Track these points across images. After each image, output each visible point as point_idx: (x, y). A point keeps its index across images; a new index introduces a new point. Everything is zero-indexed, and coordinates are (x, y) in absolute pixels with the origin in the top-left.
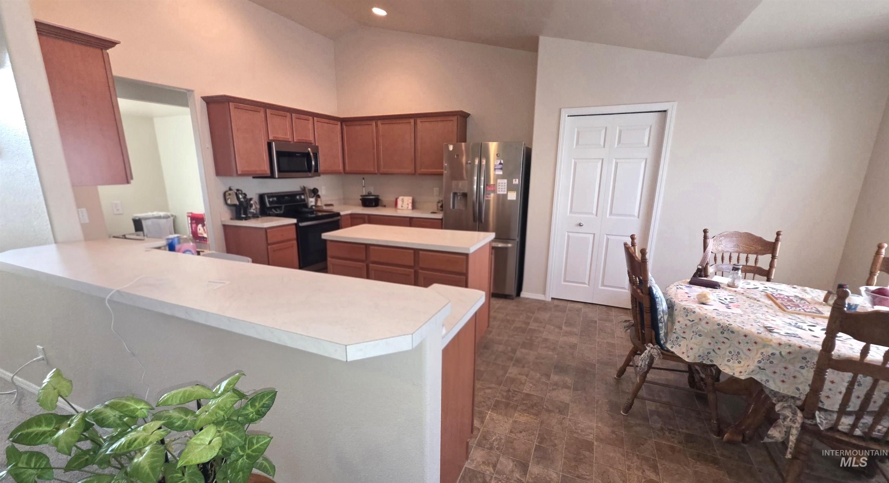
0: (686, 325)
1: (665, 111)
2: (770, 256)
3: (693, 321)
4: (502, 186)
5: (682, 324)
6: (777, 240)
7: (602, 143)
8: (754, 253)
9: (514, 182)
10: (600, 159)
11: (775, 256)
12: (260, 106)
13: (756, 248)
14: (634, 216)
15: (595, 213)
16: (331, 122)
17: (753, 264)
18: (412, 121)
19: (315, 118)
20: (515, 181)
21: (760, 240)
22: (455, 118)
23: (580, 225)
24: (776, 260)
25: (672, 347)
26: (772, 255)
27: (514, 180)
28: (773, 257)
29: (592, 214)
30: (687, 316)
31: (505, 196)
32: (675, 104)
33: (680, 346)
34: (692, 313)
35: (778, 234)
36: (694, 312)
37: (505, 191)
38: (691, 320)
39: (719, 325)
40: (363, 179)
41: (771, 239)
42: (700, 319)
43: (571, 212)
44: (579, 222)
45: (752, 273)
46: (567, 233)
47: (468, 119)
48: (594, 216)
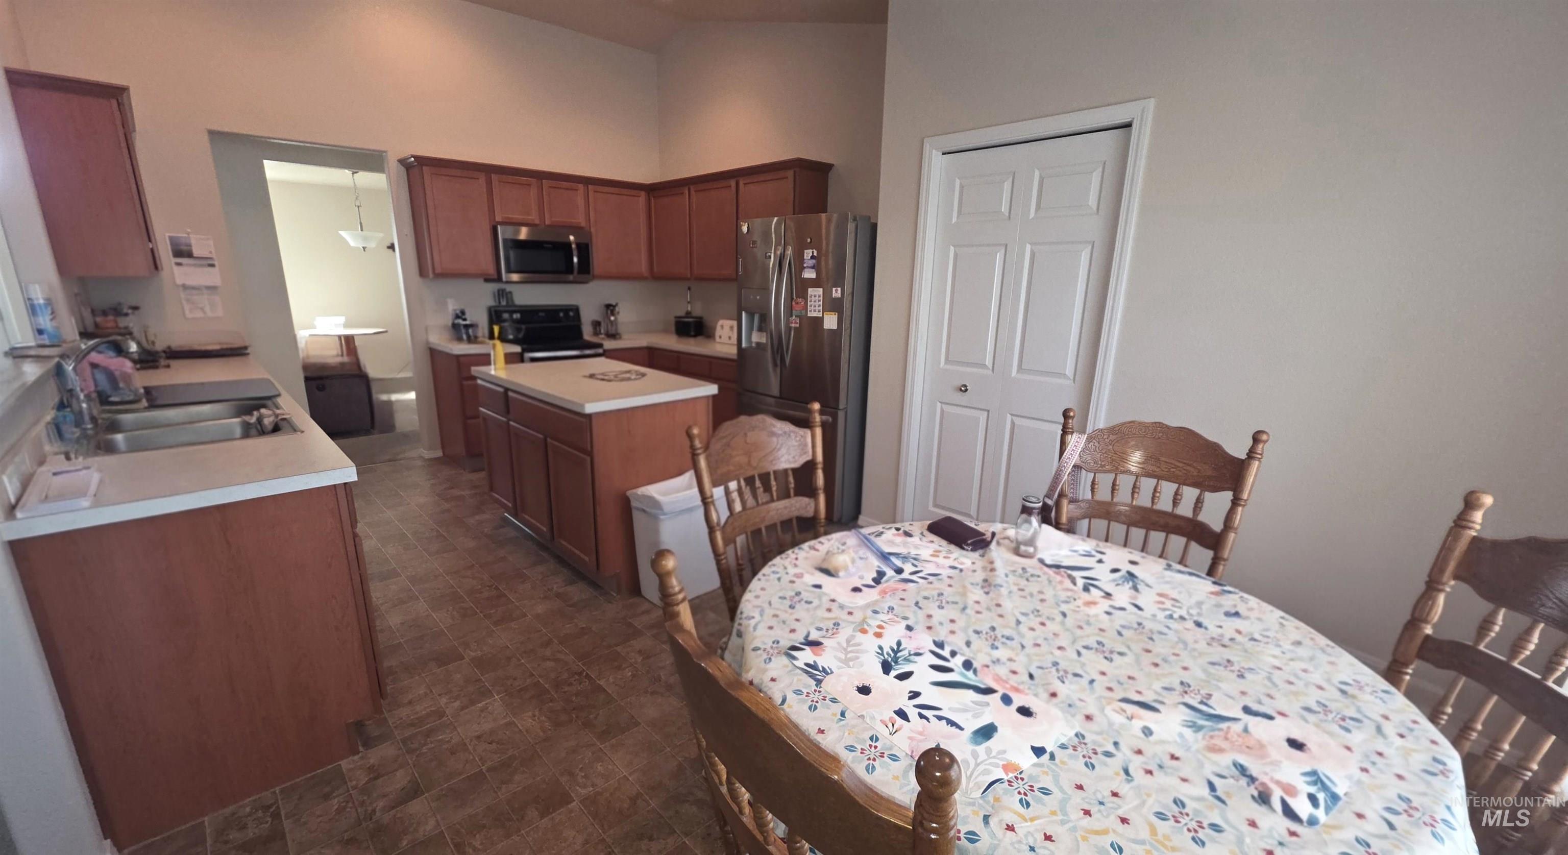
1: (1128, 125)
2: (1228, 495)
4: (815, 301)
6: (1251, 454)
7: (1004, 209)
8: (1195, 485)
9: (834, 295)
10: (1001, 245)
11: (1240, 499)
12: (479, 171)
13: (1199, 471)
14: (1064, 376)
15: (990, 366)
16: (625, 191)
17: (1189, 514)
18: (733, 183)
19: (590, 187)
20: (836, 291)
21: (1214, 450)
22: (790, 174)
23: (963, 389)
24: (1240, 509)
26: (1234, 495)
27: (834, 289)
28: (1236, 502)
29: (984, 366)
31: (819, 321)
32: (1151, 103)
35: (1256, 438)
37: (819, 311)
40: (689, 289)
41: (1239, 451)
43: (947, 361)
44: (959, 383)
45: (1183, 535)
46: (939, 405)
47: (830, 174)
48: (991, 372)
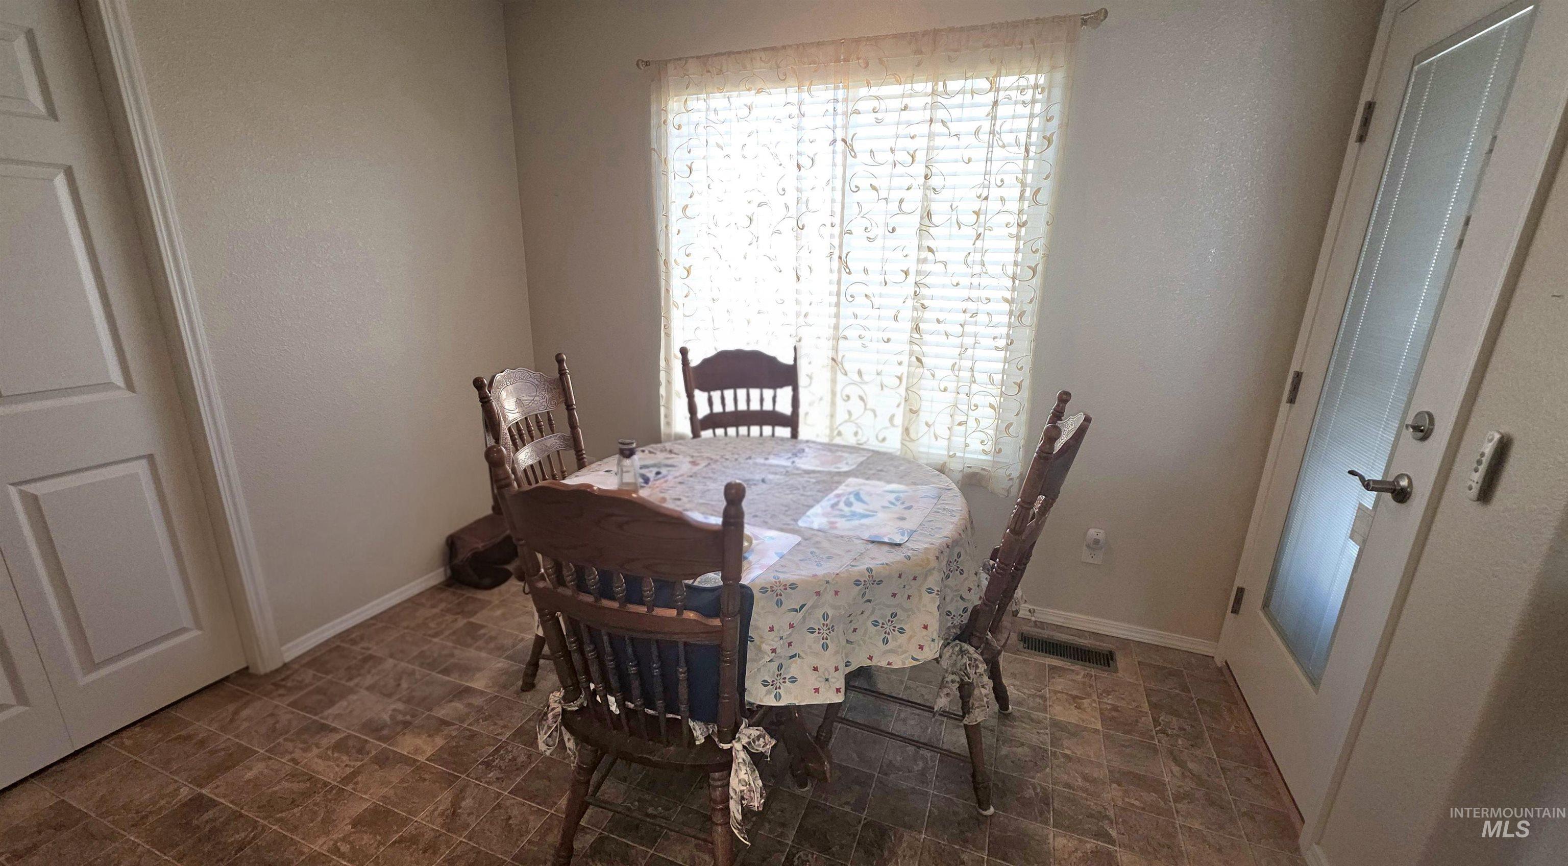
0: (791, 626)
3: (802, 607)
5: (779, 631)
14: (108, 386)
25: (778, 697)
30: (779, 603)
33: (793, 680)
34: (789, 590)
36: (793, 586)
38: (798, 608)
39: (857, 583)
42: (818, 593)
